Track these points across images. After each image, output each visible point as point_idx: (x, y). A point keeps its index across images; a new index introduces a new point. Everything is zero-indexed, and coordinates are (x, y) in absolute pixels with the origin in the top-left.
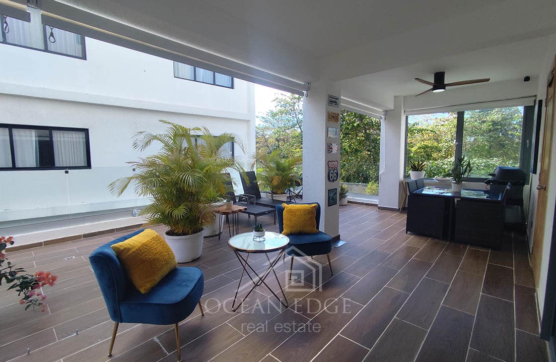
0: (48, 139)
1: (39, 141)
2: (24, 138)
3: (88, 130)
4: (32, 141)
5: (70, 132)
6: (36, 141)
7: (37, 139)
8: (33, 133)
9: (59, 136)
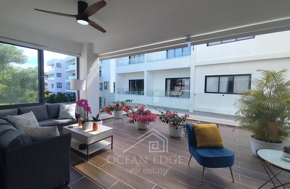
0: (232, 80)
1: (229, 81)
2: (223, 80)
3: (251, 74)
4: (226, 81)
5: (242, 76)
6: (228, 81)
7: (228, 80)
8: (227, 78)
9: (237, 78)
